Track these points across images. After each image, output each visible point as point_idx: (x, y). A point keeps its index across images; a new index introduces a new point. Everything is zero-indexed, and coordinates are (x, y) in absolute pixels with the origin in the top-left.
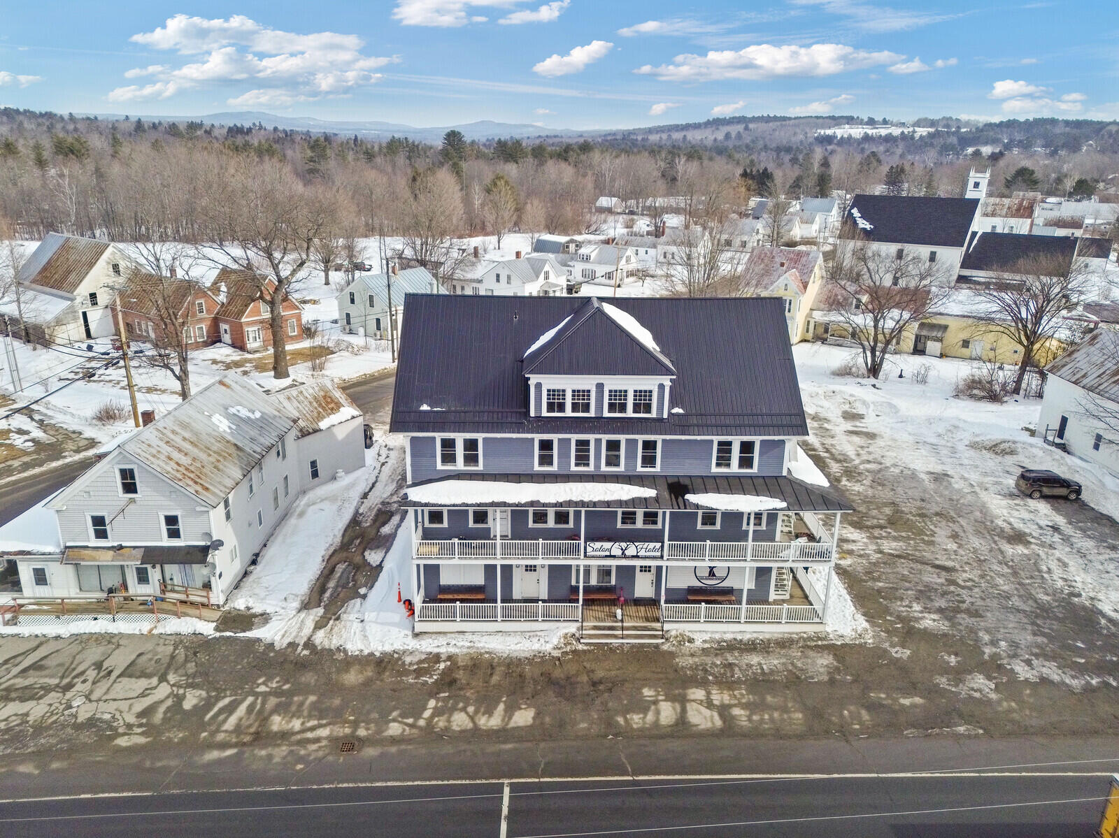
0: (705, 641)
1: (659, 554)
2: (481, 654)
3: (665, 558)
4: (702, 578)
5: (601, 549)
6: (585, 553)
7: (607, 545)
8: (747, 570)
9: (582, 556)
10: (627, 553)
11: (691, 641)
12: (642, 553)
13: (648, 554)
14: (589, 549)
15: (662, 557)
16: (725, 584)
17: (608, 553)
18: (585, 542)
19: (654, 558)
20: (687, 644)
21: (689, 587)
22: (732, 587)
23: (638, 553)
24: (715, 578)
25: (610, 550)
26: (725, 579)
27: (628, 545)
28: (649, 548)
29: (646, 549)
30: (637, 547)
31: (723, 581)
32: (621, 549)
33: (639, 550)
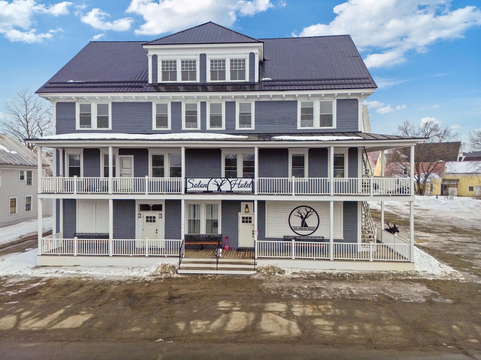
0: (294, 273)
1: (250, 189)
2: (80, 278)
3: (256, 193)
4: (296, 228)
5: (200, 185)
6: (186, 189)
7: (205, 181)
8: (332, 204)
9: (183, 192)
10: (223, 188)
11: (281, 272)
12: (236, 189)
13: (241, 189)
14: (189, 185)
15: (253, 192)
16: (316, 234)
17: (205, 189)
18: (186, 178)
19: (246, 193)
20: (277, 274)
21: (284, 236)
22: (323, 237)
23: (231, 188)
24: (307, 228)
25: (207, 186)
26: (316, 230)
27: (223, 181)
28: (241, 183)
29: (239, 184)
30: (230, 183)
31: (315, 231)
32: (218, 185)
33: (232, 186)
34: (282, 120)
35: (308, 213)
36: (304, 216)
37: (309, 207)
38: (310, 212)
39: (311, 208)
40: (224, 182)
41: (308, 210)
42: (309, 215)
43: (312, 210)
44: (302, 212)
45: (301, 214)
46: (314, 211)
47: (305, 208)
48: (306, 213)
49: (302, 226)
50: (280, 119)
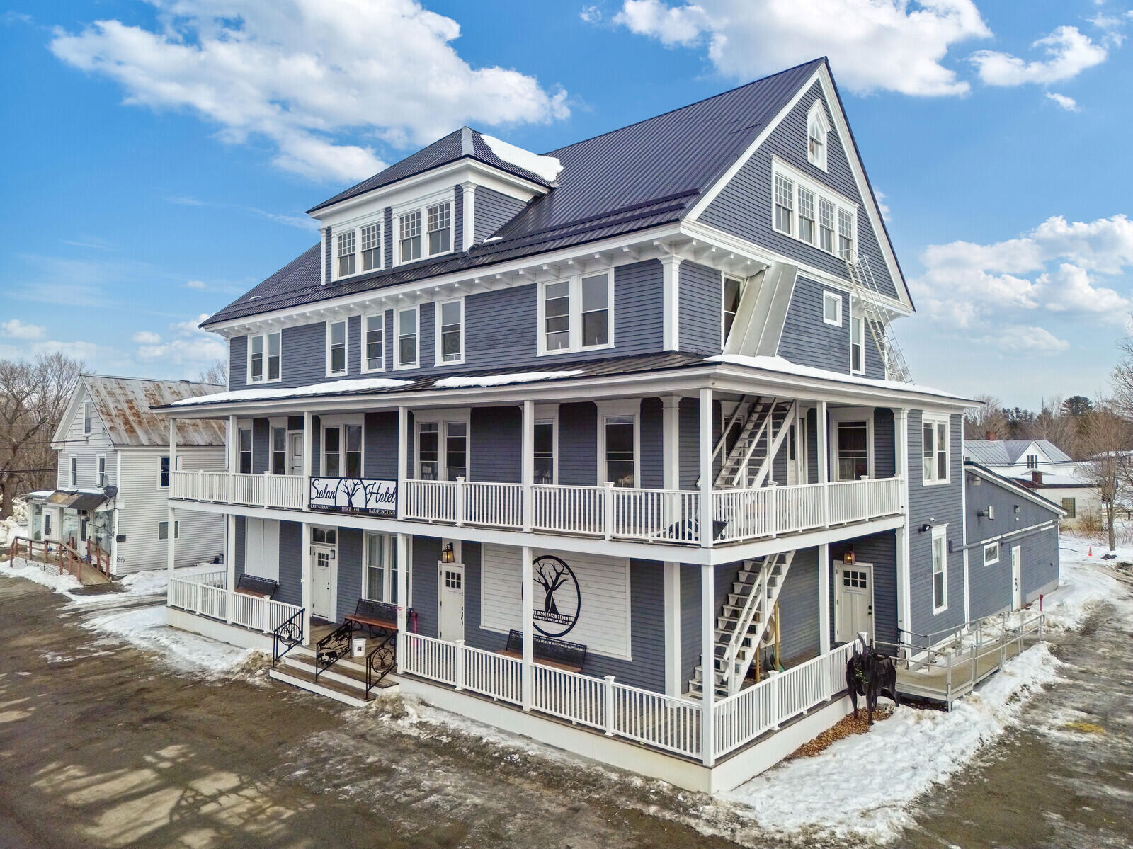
0: (419, 724)
1: (392, 507)
3: (400, 516)
5: (326, 493)
6: (310, 500)
7: (332, 484)
9: (305, 507)
10: (355, 502)
11: (398, 716)
12: (373, 505)
13: (381, 506)
14: (314, 492)
15: (397, 512)
16: (574, 637)
17: (331, 502)
18: (310, 478)
19: (386, 516)
21: (511, 631)
22: (585, 647)
23: (367, 502)
24: (556, 616)
25: (334, 495)
26: (574, 623)
27: (355, 485)
28: (380, 492)
29: (378, 493)
30: (365, 489)
31: (572, 627)
32: (348, 493)
33: (368, 496)
34: (510, 336)
35: (558, 575)
36: (550, 584)
37: (561, 561)
38: (562, 573)
39: (565, 565)
40: (357, 487)
41: (559, 568)
42: (559, 581)
43: (566, 571)
44: (547, 573)
45: (544, 577)
46: (571, 571)
47: (551, 561)
48: (554, 575)
49: (546, 611)
50: (507, 333)
